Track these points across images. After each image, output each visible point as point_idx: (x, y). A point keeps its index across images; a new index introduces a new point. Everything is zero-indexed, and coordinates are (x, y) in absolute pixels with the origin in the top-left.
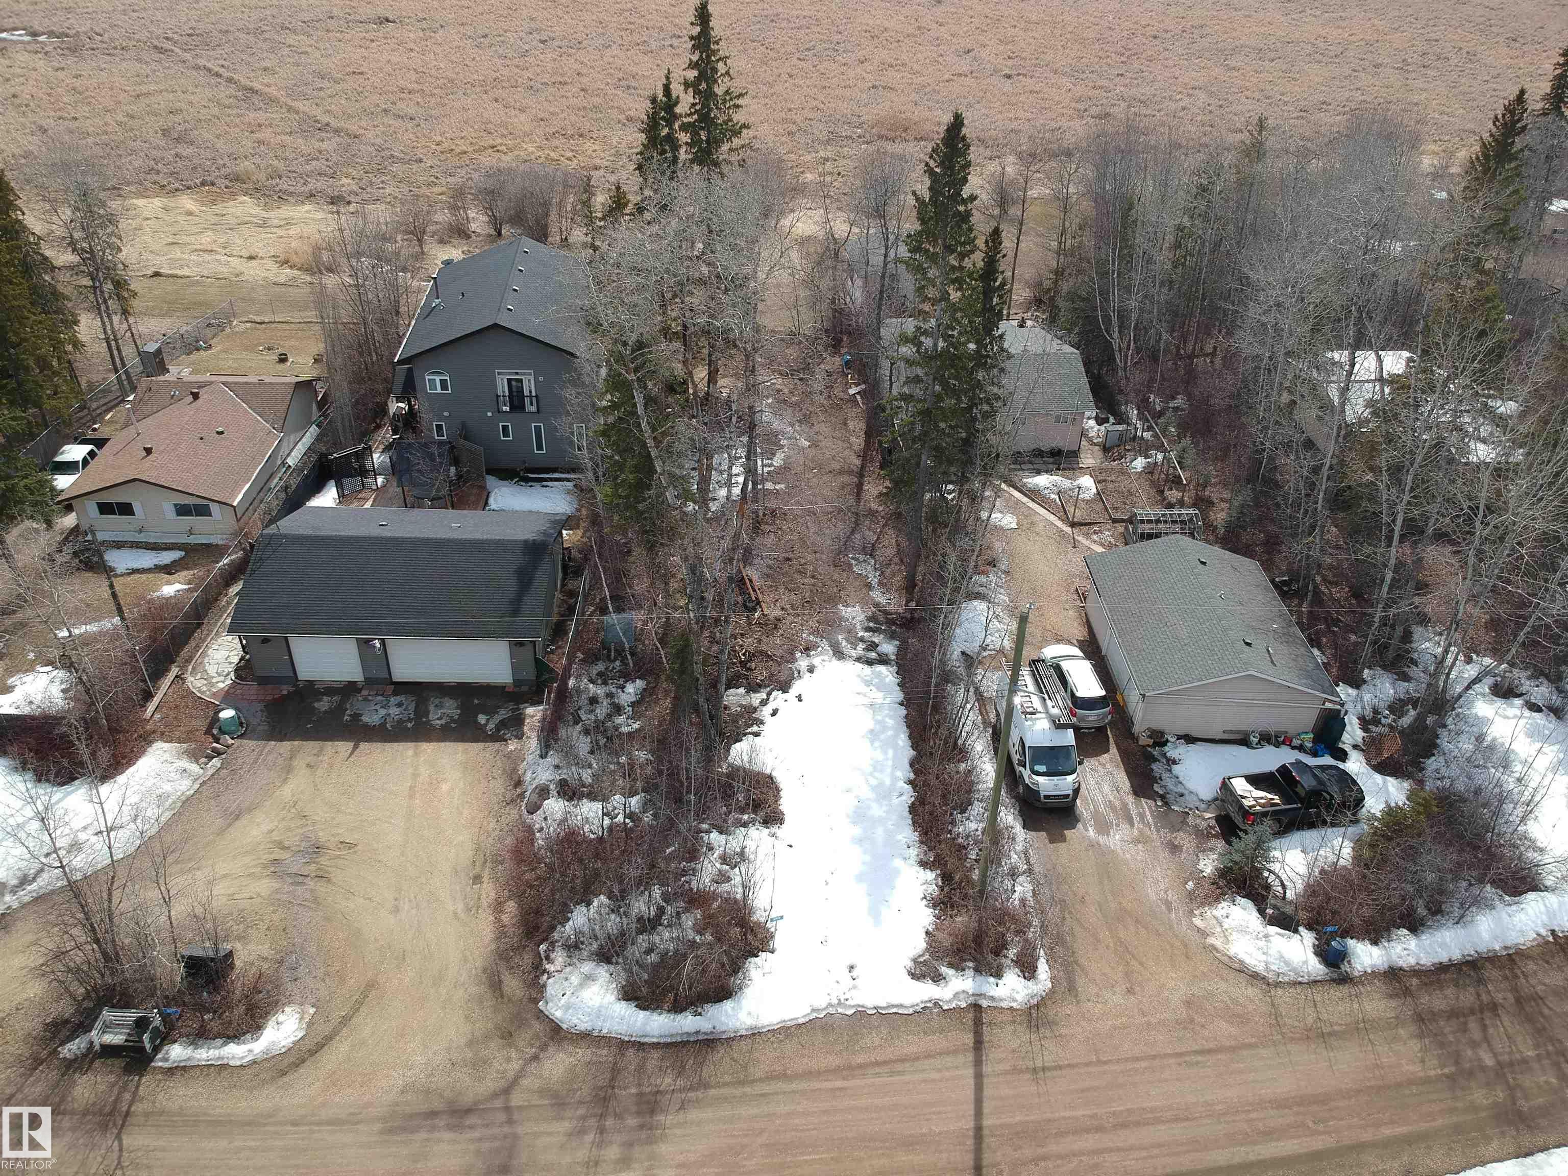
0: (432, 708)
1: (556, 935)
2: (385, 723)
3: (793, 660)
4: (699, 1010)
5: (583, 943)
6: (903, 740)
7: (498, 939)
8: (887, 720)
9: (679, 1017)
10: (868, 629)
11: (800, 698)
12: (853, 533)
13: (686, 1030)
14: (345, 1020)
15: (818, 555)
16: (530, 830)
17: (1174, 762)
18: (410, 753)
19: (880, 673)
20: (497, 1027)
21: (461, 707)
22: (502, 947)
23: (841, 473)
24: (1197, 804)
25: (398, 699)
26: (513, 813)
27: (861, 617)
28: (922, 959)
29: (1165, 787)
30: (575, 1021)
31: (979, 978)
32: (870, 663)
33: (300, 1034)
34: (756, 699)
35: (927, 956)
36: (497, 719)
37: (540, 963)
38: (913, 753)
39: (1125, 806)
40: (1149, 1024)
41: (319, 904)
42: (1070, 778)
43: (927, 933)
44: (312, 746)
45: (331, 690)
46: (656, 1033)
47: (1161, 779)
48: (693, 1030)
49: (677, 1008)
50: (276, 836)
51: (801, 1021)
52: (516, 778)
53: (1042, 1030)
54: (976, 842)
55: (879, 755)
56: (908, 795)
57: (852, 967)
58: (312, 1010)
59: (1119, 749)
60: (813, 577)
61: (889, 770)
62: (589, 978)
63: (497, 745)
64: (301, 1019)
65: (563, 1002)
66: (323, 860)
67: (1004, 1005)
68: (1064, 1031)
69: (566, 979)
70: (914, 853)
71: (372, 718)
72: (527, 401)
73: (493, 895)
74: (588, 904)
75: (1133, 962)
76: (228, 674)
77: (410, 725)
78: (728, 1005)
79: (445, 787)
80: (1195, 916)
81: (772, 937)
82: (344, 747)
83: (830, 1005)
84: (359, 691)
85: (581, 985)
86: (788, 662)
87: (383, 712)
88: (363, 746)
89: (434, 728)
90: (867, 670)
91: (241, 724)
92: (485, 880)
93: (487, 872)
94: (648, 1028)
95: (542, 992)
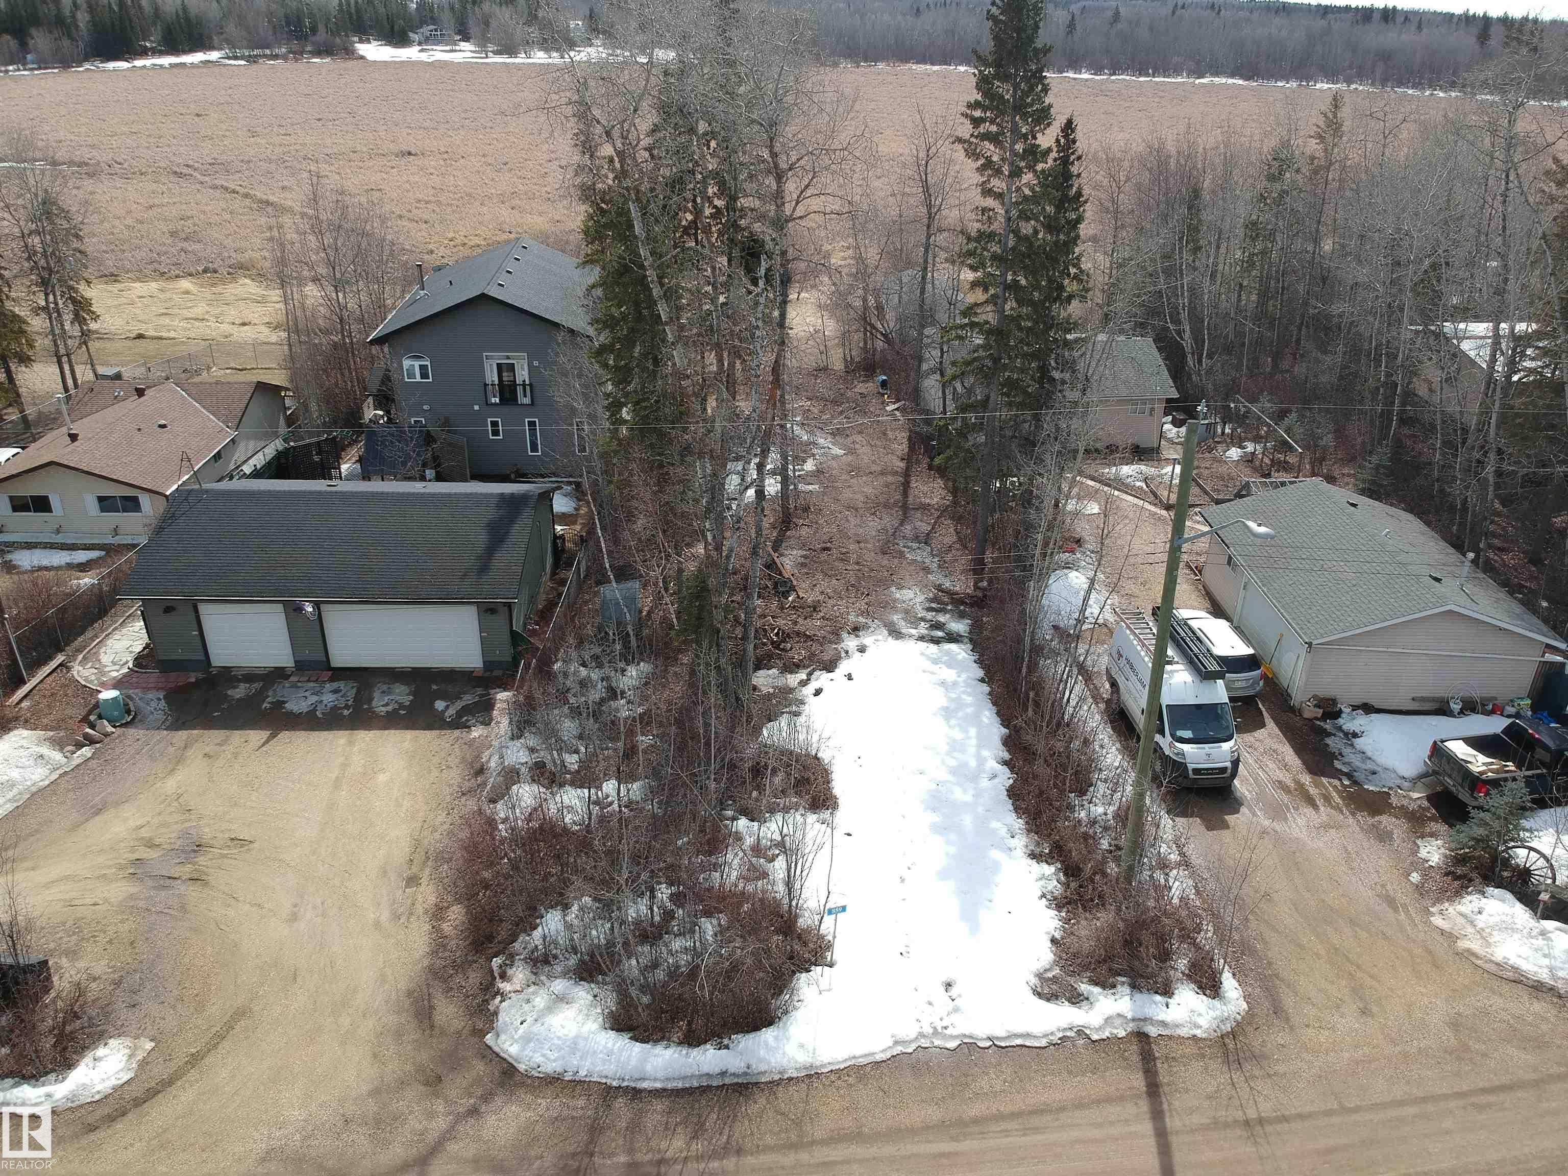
0: (376, 695)
1: (517, 945)
2: (315, 710)
3: (839, 639)
4: (726, 1041)
5: (555, 957)
6: (988, 716)
7: (434, 953)
8: (964, 696)
9: (696, 1053)
10: (930, 609)
11: (850, 677)
12: (901, 524)
13: (706, 1069)
14: (194, 1060)
15: (862, 545)
16: (491, 823)
17: (1355, 735)
18: (342, 741)
19: (948, 653)
20: (420, 1069)
21: (415, 694)
22: (439, 963)
23: (883, 473)
24: (1399, 782)
25: (335, 685)
26: (471, 805)
27: (921, 598)
28: (1050, 975)
29: (1349, 764)
30: (538, 1059)
31: (1138, 996)
32: (936, 641)
33: (126, 1077)
34: (793, 680)
35: (1056, 971)
36: (459, 705)
37: (492, 983)
38: (1005, 731)
39: (1300, 786)
40: (1405, 1055)
41: (186, 912)
42: (1226, 746)
43: (1053, 941)
44: (216, 735)
45: (250, 676)
46: (661, 1074)
47: (1340, 754)
48: (717, 1070)
49: (692, 1040)
50: (145, 833)
51: (878, 1058)
52: (477, 766)
53: (1247, 1066)
54: (1106, 829)
55: (957, 734)
56: (1005, 777)
57: (948, 985)
58: (149, 1045)
59: (1277, 723)
60: (858, 563)
61: (972, 750)
62: (561, 999)
63: (457, 733)
64: (131, 1056)
65: (520, 1032)
66: (201, 860)
67: (1184, 1032)
68: (1281, 1068)
69: (528, 1001)
70: (1021, 843)
71: (298, 704)
72: (519, 390)
73: (432, 899)
74: (566, 907)
75: (1359, 975)
76: (127, 662)
77: (346, 712)
78: (768, 1035)
79: (382, 778)
80: (1433, 914)
81: (829, 946)
82: (257, 736)
83: (922, 1035)
84: (287, 677)
85: (549, 1009)
86: (830, 642)
87: (314, 699)
88: (284, 735)
89: (377, 716)
90: (933, 648)
91: (128, 712)
92: (424, 881)
93: (427, 871)
94: (649, 1067)
95: (492, 1022)
